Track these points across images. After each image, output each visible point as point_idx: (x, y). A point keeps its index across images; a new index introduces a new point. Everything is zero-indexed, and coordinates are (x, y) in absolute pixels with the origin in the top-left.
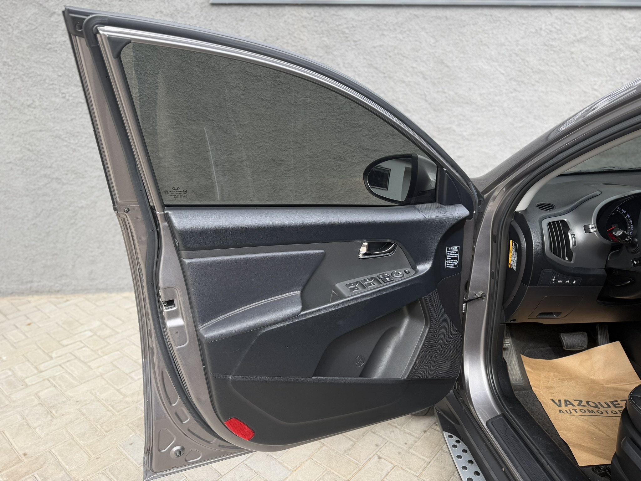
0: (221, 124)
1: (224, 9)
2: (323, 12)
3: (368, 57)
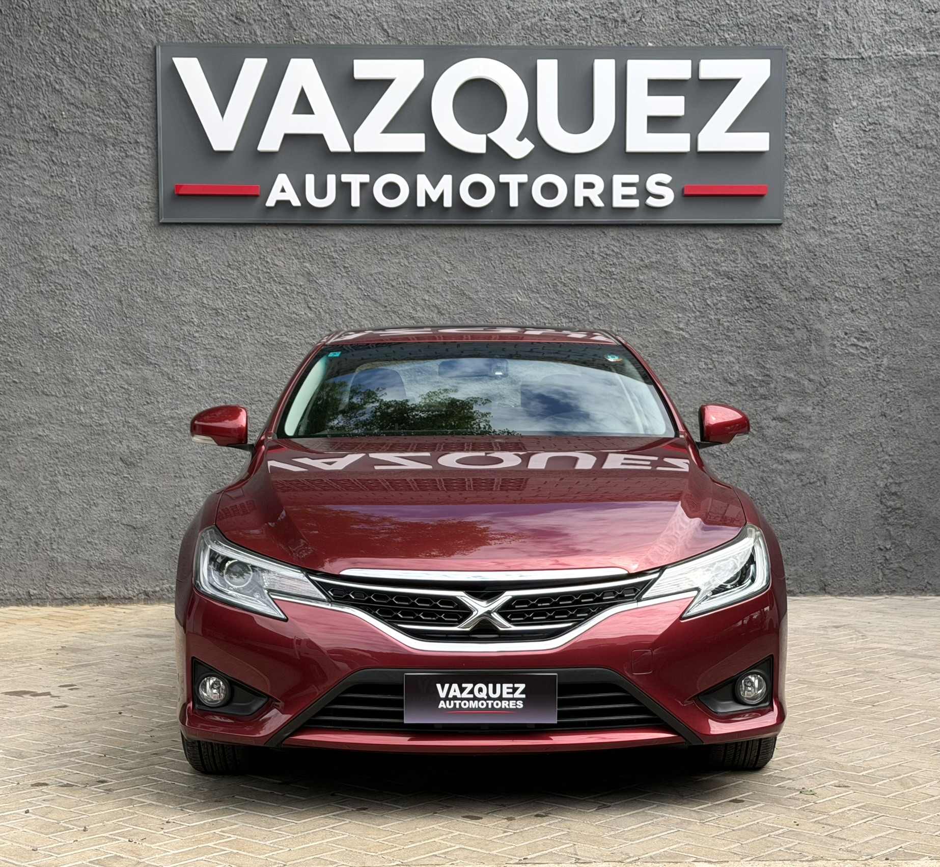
0: (166, 369)
1: (177, 229)
2: (303, 233)
3: (363, 287)
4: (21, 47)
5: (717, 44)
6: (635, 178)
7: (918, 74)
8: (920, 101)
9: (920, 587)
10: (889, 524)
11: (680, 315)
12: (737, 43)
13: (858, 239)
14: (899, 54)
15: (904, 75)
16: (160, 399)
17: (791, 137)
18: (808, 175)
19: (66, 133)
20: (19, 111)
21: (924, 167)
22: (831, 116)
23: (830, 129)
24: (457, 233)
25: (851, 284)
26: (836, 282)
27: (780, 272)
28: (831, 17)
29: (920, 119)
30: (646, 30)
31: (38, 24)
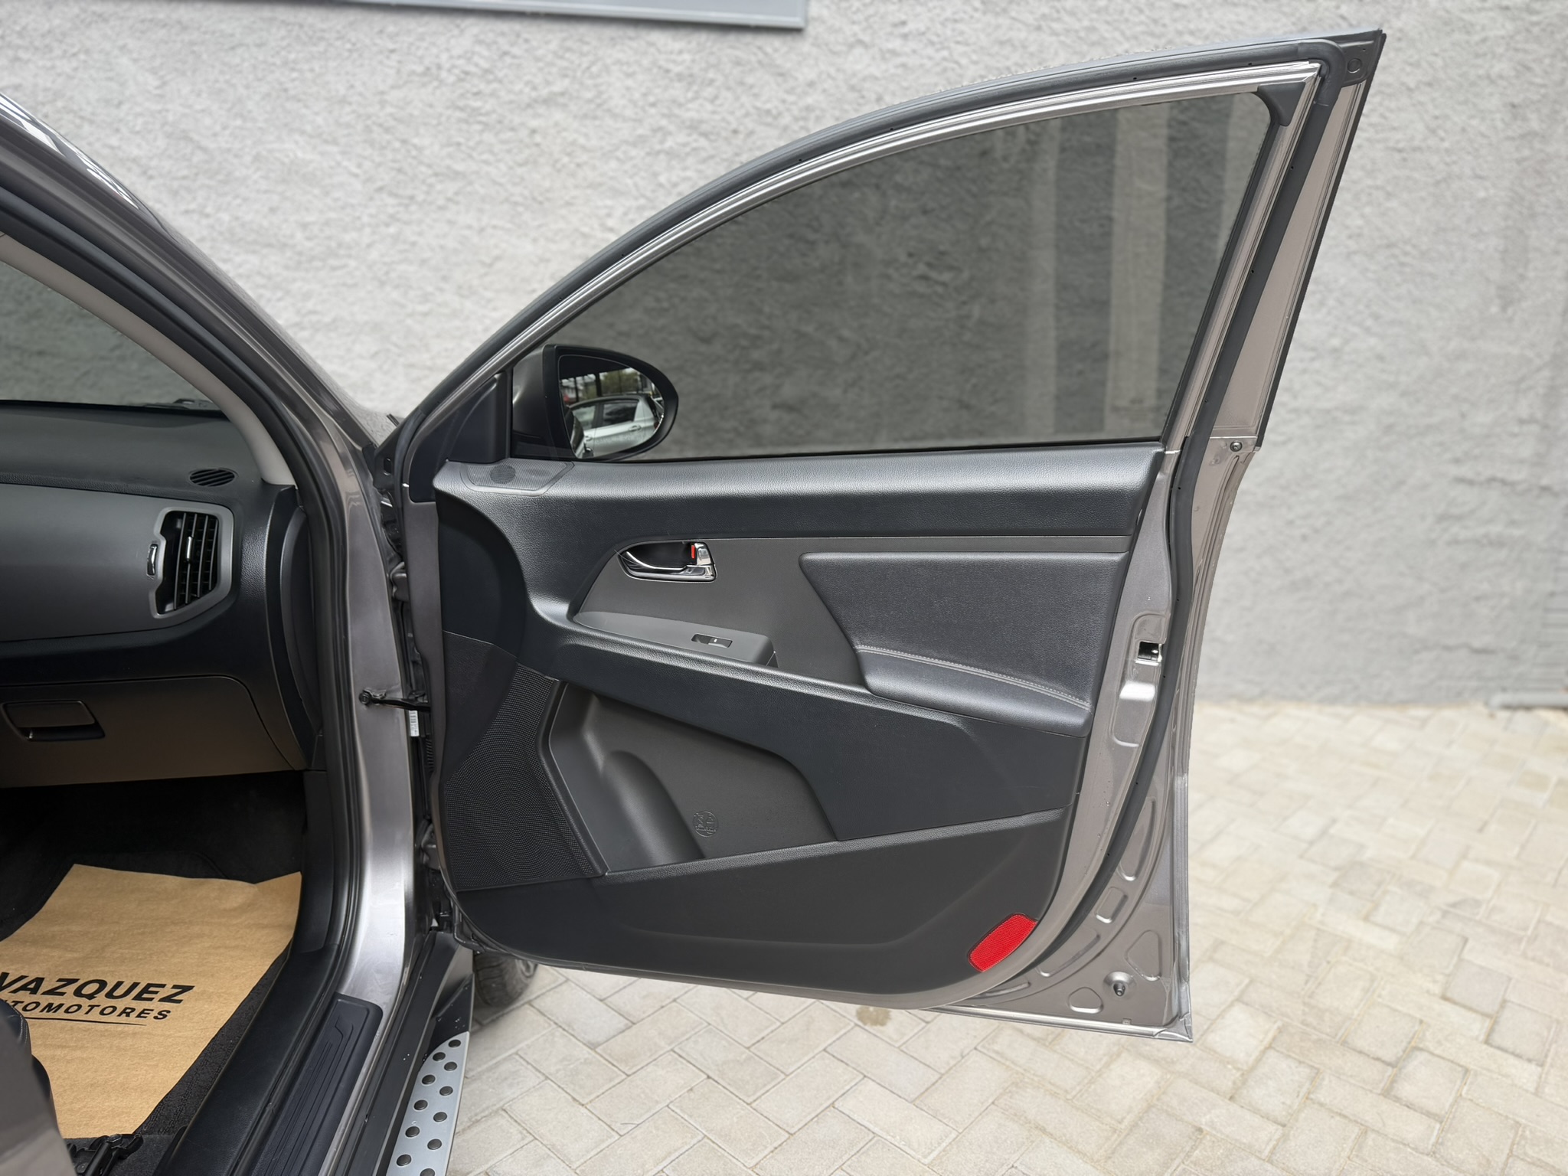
11: (609, 202)
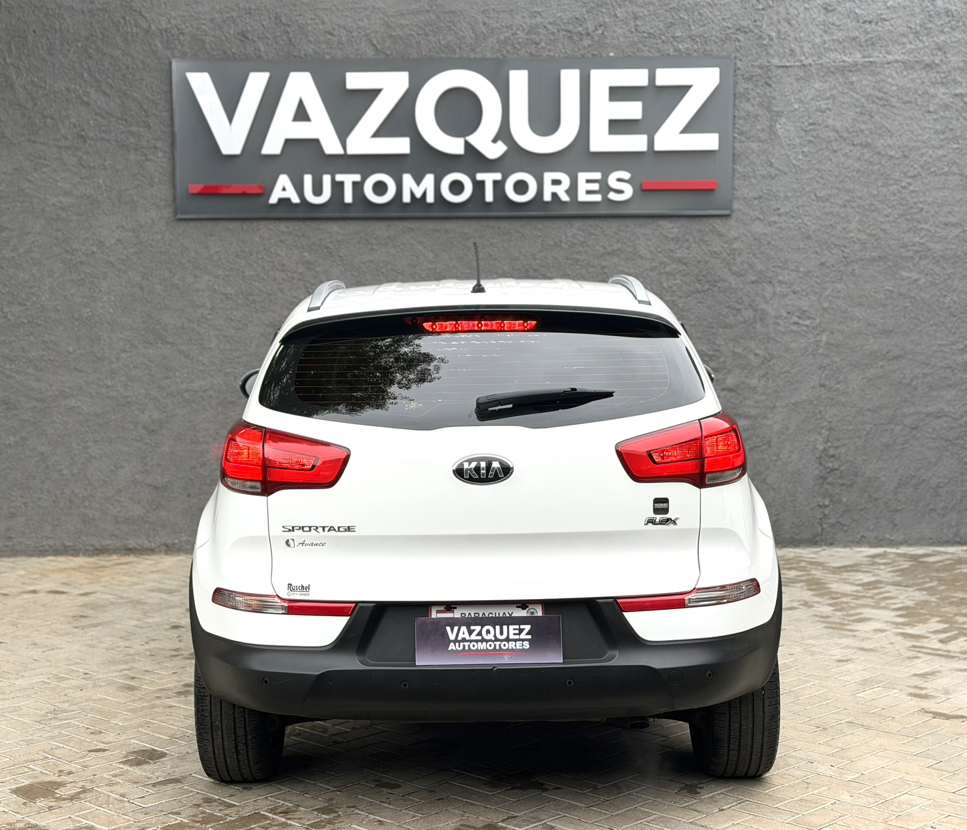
1: (192, 224)
4: (54, 64)
5: (671, 54)
6: (597, 176)
7: (854, 79)
8: (857, 103)
9: (855, 540)
10: (828, 483)
12: (690, 52)
13: (800, 228)
14: (837, 61)
15: (841, 80)
16: (178, 374)
17: (738, 137)
18: (754, 170)
19: (92, 139)
20: (52, 121)
21: (860, 163)
22: (774, 118)
23: (774, 129)
24: (439, 225)
25: (793, 268)
26: (780, 267)
27: (728, 258)
28: (774, 28)
29: (856, 120)
30: (608, 41)
31: (68, 43)
